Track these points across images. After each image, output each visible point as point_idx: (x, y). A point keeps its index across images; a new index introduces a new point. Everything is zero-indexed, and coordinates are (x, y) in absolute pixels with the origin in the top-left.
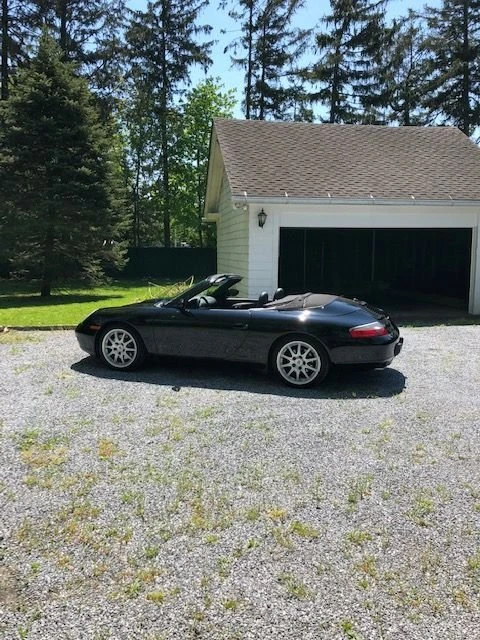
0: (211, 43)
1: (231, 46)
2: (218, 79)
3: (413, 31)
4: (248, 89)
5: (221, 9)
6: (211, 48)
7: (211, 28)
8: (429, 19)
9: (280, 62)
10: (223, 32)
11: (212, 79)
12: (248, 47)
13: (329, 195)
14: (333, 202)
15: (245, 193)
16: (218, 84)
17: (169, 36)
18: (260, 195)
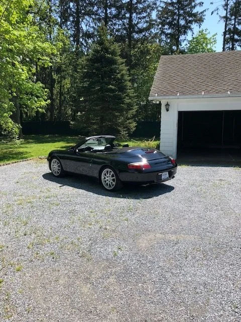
0: (205, 11)
1: (215, 11)
2: (206, 30)
4: (225, 34)
6: (205, 13)
7: (203, 3)
10: (212, 3)
11: (203, 31)
12: (226, 10)
13: (203, 93)
14: (204, 97)
15: (156, 95)
16: (206, 33)
17: (182, 11)
18: (164, 95)
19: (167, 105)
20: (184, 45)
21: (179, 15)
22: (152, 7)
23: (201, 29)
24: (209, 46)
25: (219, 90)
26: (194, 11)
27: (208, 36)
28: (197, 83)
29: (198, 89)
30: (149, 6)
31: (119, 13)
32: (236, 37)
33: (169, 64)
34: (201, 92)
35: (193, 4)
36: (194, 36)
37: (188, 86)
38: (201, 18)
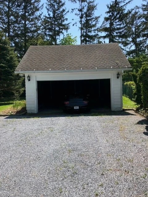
0: (69, 23)
2: (70, 34)
3: (136, 13)
4: (81, 37)
5: (72, 13)
6: (69, 25)
7: (67, 19)
8: (143, 8)
9: (91, 27)
10: (73, 20)
12: (81, 24)
13: (50, 70)
14: (51, 72)
15: (20, 70)
16: (71, 36)
17: (57, 23)
18: (25, 70)
19: (29, 77)
20: (58, 42)
21: (55, 25)
22: (38, 19)
23: (67, 34)
24: (73, 43)
25: (60, 68)
26: (63, 23)
27: (72, 38)
28: (48, 63)
29: (48, 67)
30: (36, 18)
31: (17, 20)
32: (87, 39)
33: (34, 51)
34: (49, 69)
35: (62, 19)
36: (65, 37)
37: (42, 65)
38: (68, 27)
